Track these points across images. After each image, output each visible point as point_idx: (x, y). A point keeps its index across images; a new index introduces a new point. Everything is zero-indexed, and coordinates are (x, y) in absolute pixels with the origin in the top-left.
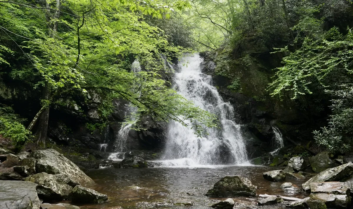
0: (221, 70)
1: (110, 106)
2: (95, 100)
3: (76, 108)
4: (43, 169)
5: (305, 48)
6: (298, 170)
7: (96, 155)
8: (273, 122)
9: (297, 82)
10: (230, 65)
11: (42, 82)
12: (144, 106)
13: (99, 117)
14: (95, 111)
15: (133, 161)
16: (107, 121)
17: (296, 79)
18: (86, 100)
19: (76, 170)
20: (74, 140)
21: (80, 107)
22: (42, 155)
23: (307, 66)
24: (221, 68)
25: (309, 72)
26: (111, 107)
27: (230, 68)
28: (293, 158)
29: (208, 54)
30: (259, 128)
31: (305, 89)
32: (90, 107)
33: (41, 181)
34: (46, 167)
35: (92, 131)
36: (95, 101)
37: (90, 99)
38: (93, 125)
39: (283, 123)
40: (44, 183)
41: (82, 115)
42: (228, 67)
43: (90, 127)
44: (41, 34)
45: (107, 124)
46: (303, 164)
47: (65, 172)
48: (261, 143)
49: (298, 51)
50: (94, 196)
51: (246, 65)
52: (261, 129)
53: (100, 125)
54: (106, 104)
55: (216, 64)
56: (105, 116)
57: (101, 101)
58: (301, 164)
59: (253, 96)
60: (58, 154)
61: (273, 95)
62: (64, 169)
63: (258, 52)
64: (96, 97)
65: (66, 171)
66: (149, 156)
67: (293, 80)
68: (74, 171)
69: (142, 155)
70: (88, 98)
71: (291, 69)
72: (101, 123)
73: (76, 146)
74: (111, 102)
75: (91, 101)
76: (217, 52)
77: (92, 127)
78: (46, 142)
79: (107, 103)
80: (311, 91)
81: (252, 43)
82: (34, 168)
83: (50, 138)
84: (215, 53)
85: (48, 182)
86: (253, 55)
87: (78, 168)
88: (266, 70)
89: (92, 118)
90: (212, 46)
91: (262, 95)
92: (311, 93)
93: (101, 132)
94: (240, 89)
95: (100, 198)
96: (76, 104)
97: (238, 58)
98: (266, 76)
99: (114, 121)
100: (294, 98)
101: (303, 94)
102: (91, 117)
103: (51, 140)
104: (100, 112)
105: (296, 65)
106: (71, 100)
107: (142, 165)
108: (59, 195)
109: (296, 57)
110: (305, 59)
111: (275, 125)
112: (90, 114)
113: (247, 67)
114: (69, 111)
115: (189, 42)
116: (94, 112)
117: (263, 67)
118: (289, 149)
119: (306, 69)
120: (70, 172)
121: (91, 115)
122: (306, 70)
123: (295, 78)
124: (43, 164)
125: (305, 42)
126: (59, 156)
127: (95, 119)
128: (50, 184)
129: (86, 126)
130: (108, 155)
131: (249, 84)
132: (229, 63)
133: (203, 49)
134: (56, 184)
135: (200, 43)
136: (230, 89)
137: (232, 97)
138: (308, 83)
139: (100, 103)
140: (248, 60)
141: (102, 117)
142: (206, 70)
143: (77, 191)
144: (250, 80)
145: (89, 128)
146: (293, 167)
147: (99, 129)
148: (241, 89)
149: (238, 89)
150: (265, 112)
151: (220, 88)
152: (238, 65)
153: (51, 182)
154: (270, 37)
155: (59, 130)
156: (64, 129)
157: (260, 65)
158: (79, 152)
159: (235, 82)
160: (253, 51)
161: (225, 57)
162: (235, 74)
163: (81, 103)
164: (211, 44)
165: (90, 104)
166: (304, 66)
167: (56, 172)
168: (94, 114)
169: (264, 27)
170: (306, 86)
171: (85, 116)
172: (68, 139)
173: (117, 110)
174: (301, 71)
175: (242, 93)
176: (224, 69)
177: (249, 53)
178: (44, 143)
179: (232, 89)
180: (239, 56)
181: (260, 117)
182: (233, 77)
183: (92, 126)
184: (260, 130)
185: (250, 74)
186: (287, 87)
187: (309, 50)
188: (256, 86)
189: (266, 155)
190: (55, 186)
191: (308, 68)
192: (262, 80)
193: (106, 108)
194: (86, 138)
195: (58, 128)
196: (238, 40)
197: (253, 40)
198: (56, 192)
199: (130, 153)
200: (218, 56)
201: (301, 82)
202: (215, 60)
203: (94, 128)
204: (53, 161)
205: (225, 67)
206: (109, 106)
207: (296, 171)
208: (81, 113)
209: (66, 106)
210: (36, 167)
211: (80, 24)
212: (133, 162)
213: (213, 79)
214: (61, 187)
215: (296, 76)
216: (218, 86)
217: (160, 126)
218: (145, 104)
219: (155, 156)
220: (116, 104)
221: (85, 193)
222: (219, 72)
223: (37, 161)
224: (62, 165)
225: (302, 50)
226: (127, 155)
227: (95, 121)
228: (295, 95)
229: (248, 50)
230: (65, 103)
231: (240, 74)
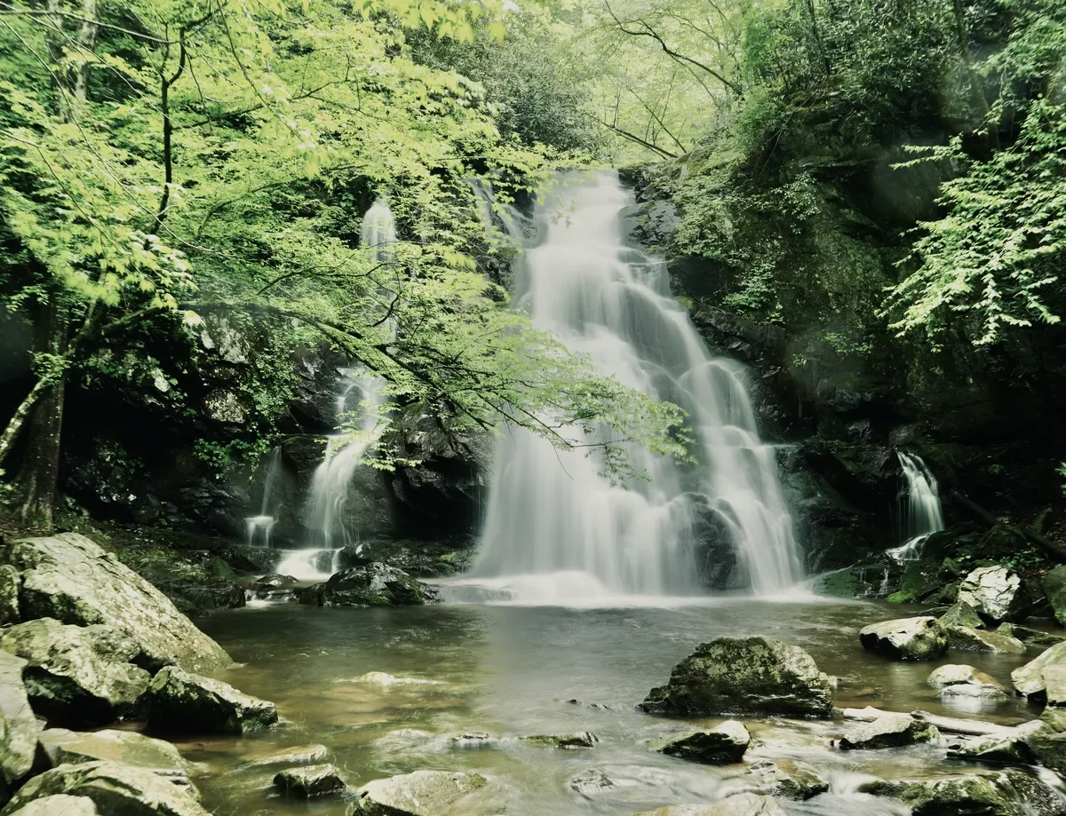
0: (702, 236)
1: (284, 375)
2: (227, 352)
3: (162, 384)
4: (46, 605)
5: (1031, 141)
6: (996, 617)
7: (233, 556)
8: (903, 434)
9: (998, 276)
10: (736, 216)
11: (37, 289)
12: (408, 374)
13: (245, 416)
14: (230, 396)
15: (369, 580)
16: (275, 433)
17: (995, 264)
18: (195, 354)
19: (161, 611)
20: (154, 501)
21: (175, 382)
22: (40, 556)
23: (1041, 215)
24: (701, 226)
25: (1048, 238)
26: (286, 381)
27: (735, 227)
28: (979, 571)
29: (652, 174)
30: (847, 459)
31: (1031, 306)
32: (209, 379)
33: (38, 648)
34: (55, 600)
35: (219, 470)
36: (228, 358)
37: (211, 352)
38: (224, 445)
39: (939, 438)
40: (47, 658)
41: (184, 409)
42: (728, 224)
43: (210, 453)
44: (30, 110)
45: (273, 444)
46: (1018, 594)
47: (124, 619)
48: (851, 515)
49: (1004, 157)
50: (229, 708)
51: (799, 213)
52: (855, 459)
53: (246, 445)
54: (270, 368)
55: (681, 213)
56: (265, 413)
57: (251, 356)
58: (1011, 597)
59: (825, 334)
60: (98, 551)
61: (901, 329)
62: (118, 607)
63: (846, 163)
64: (233, 344)
65: (127, 616)
66: (427, 564)
67: (983, 269)
68: (153, 614)
69: (403, 556)
70: (201, 346)
71: (976, 228)
72: (252, 438)
73: (162, 526)
74: (287, 360)
75: (215, 358)
76: (684, 167)
77: (217, 455)
78: (54, 511)
79: (272, 363)
80: (1053, 313)
81: (821, 127)
82: (14, 602)
83: (69, 496)
84: (679, 170)
85: (65, 652)
86: (822, 176)
87: (167, 604)
88: (875, 234)
89: (217, 420)
90: (667, 143)
91: (858, 330)
92: (1054, 319)
93: (251, 474)
94: (773, 309)
95: (249, 714)
96: (159, 371)
97: (767, 187)
98: (874, 257)
99: (297, 431)
100: (987, 339)
101: (1022, 323)
102: (215, 416)
103: (70, 501)
104: (245, 399)
105: (995, 211)
106: (141, 355)
107: (400, 597)
108: (104, 701)
109: (996, 178)
110: (1033, 185)
111: (907, 446)
112: (211, 407)
113: (800, 224)
114: (136, 393)
115: (578, 131)
116: (225, 397)
117: (866, 221)
118: (964, 539)
119: (1034, 224)
120: (139, 619)
121: (216, 409)
122: (1036, 230)
123: (990, 263)
124: (44, 590)
125: (1032, 120)
126: (103, 561)
127: (228, 423)
128: (70, 662)
129: (198, 451)
130: (277, 558)
131: (809, 286)
132: (733, 209)
133: (632, 156)
134: (93, 662)
135: (620, 132)
136: (733, 309)
137: (743, 339)
138: (1044, 282)
139: (248, 366)
140: (806, 196)
141: (256, 419)
142: (642, 236)
143: (165, 688)
144: (811, 273)
145: (206, 458)
146: (977, 607)
147: (242, 460)
148: (779, 307)
149: (766, 306)
150: (869, 396)
151: (696, 303)
152: (766, 215)
153: (73, 656)
154: (893, 101)
155: (98, 467)
156: (117, 464)
157: (851, 215)
158: (174, 547)
159: (755, 279)
160: (825, 159)
161: (716, 186)
162: (755, 251)
163: (179, 365)
164: (663, 134)
165: (209, 368)
166: (1028, 212)
167: (89, 616)
168: (225, 408)
169: (870, 65)
170: (1034, 291)
171: (193, 412)
172: (132, 497)
173: (308, 391)
174: (1018, 236)
175: (779, 324)
176: (713, 230)
177: (808, 167)
178: (48, 512)
179: (743, 307)
180: (772, 179)
181: (851, 415)
182: (748, 261)
183: (218, 451)
184: (850, 467)
185: (813, 250)
186: (958, 298)
187: (1047, 150)
188: (837, 295)
189: (871, 561)
190: (88, 668)
191: (1044, 222)
192: (860, 271)
193: (268, 382)
194: (198, 495)
195: (96, 458)
196: (767, 117)
197: (824, 117)
198: (92, 691)
199: (359, 549)
200: (690, 182)
201: (1014, 275)
202: (677, 198)
203: (227, 460)
204: (79, 578)
205: (716, 224)
206: (280, 374)
207: (990, 622)
208: (178, 401)
209: (124, 375)
210: (20, 597)
211: (172, 67)
212: (369, 583)
213: (672, 270)
214: (109, 674)
215: (994, 254)
216: (689, 295)
217: (470, 452)
218: (411, 367)
219: (452, 564)
220: (306, 370)
221: (194, 696)
222: (693, 242)
223: (23, 579)
224: (114, 593)
225: (1019, 150)
226: (349, 560)
227: (229, 432)
228: (992, 326)
229: (806, 154)
230: (122, 364)
231: (774, 248)
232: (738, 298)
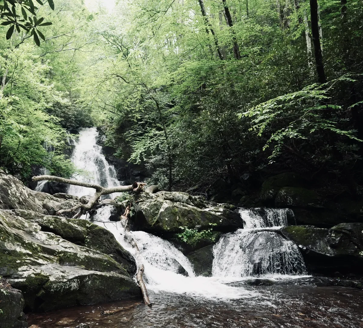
1: (29, 170)
10: (115, 139)
12: (53, 169)
13: (21, 178)
14: (19, 174)
16: (27, 181)
18: (13, 166)
24: (108, 141)
32: (15, 171)
36: (19, 167)
42: (114, 140)
56: (26, 177)
57: (23, 167)
64: (20, 164)
75: (16, 167)
76: (108, 128)
79: (27, 168)
94: (122, 156)
96: (7, 170)
104: (21, 175)
132: (115, 137)
136: (114, 156)
137: (116, 162)
141: (24, 178)
142: (99, 142)
144: (129, 150)
148: (123, 156)
149: (120, 156)
150: (139, 172)
151: (107, 155)
152: (121, 138)
159: (118, 151)
161: (113, 132)
162: (119, 145)
163: (10, 168)
165: (15, 169)
168: (17, 176)
173: (34, 173)
175: (123, 159)
176: (111, 141)
179: (116, 156)
181: (137, 176)
182: (118, 147)
193: (26, 171)
200: (109, 131)
202: (106, 134)
213: (103, 149)
220: (33, 169)
231: (122, 145)
232: (115, 154)
